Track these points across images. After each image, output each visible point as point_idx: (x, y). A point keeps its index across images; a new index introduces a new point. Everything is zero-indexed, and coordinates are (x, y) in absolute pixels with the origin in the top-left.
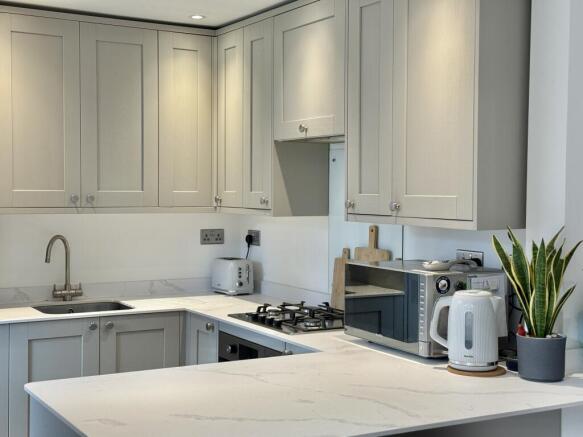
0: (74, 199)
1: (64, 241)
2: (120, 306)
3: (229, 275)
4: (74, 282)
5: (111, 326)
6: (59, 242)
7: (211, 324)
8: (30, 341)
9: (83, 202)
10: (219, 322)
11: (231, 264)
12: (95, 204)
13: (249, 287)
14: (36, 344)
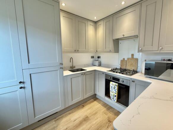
0: (75, 51)
1: (72, 59)
2: (82, 70)
3: (97, 63)
4: (74, 65)
5: (85, 74)
8: (71, 78)
9: (76, 51)
11: (97, 61)
12: (79, 51)
14: (72, 79)
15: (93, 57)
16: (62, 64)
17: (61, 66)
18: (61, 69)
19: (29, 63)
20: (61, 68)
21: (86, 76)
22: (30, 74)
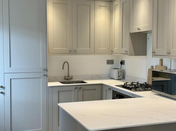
0: (70, 51)
1: (68, 63)
2: (83, 82)
3: (115, 73)
4: (70, 75)
6: (66, 63)
7: (110, 88)
10: (112, 87)
11: (116, 70)
12: (77, 52)
13: (121, 77)
14: (60, 92)
15: (110, 62)
16: (47, 70)
17: (45, 73)
18: (45, 77)
19: (10, 67)
20: (44, 75)
21: (84, 91)
22: (11, 79)
